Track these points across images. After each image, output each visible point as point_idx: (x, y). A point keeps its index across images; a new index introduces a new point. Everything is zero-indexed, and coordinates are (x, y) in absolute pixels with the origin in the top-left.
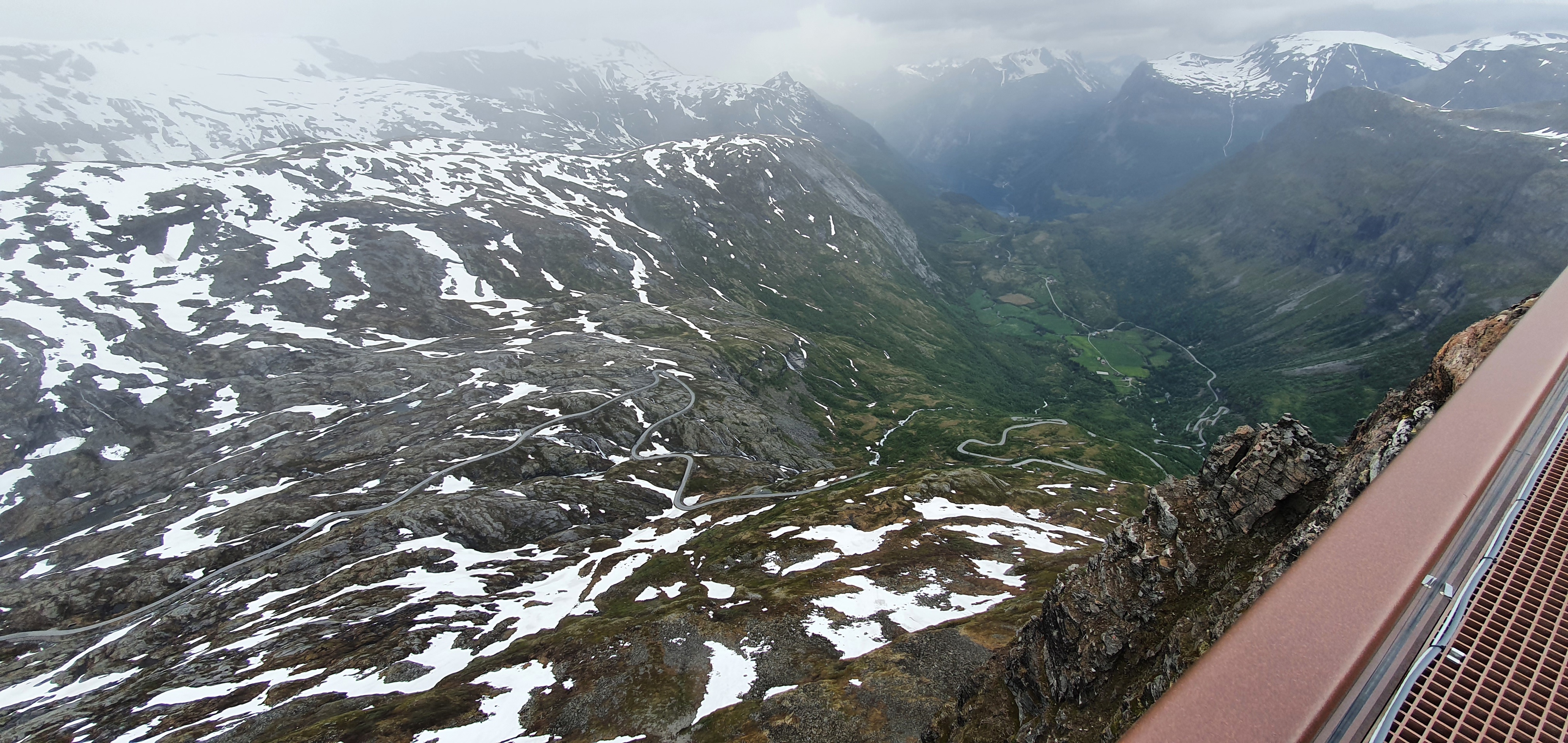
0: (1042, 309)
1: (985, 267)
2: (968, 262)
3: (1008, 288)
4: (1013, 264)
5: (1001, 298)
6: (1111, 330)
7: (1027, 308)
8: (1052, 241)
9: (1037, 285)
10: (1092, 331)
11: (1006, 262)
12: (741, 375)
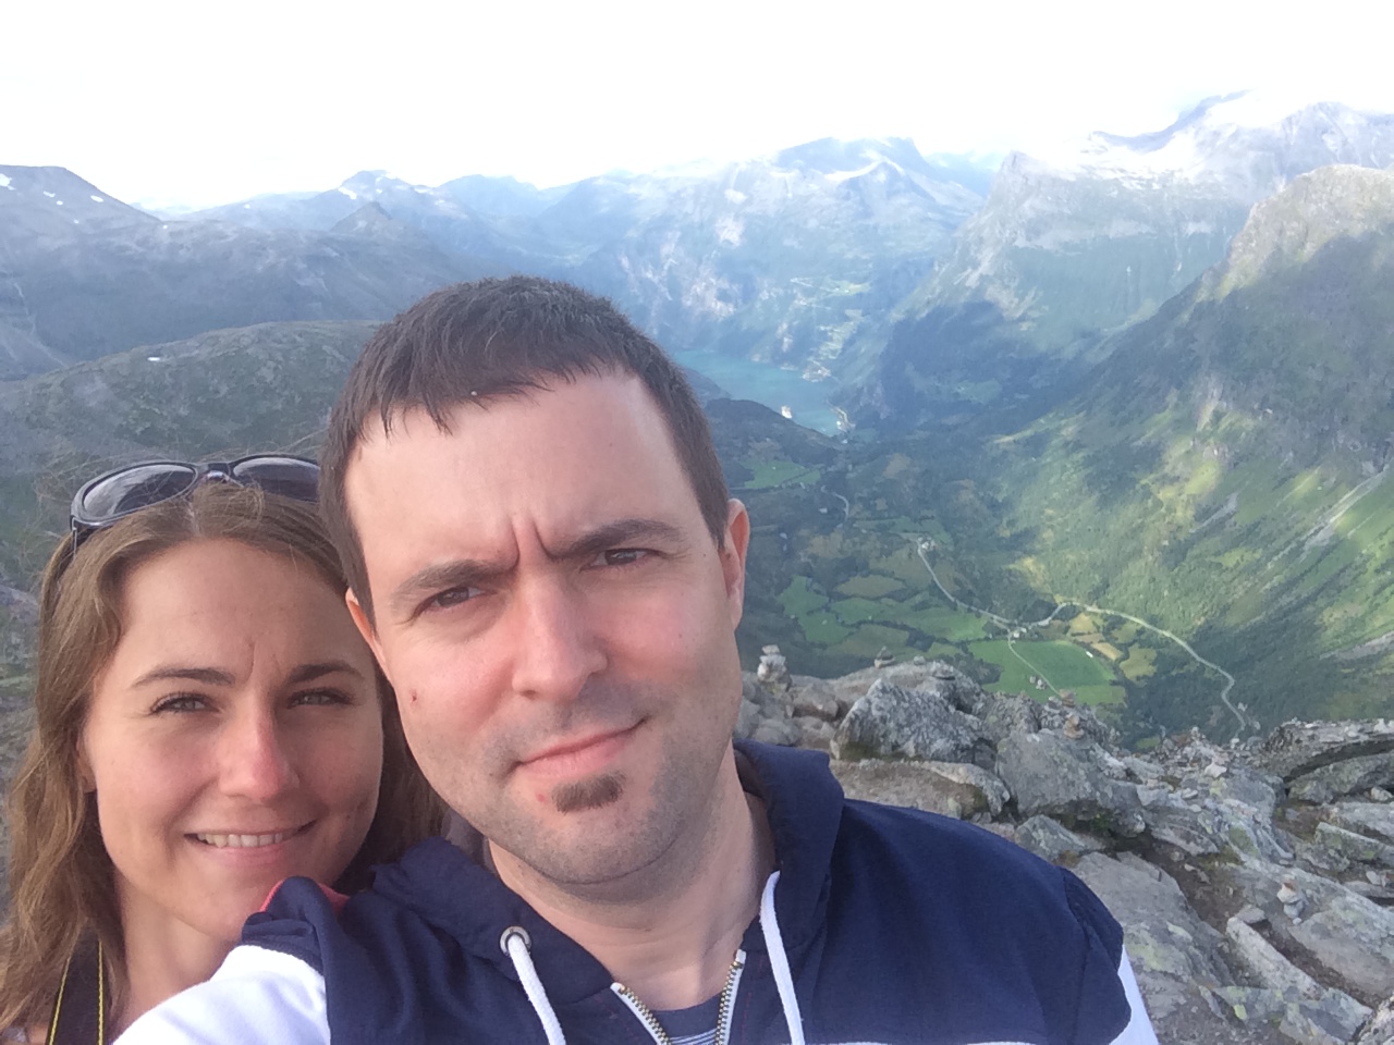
0: (918, 598)
1: (804, 532)
2: (772, 527)
3: (852, 566)
4: (854, 520)
5: (843, 588)
6: (1045, 622)
7: (891, 602)
8: (917, 470)
9: (903, 554)
10: (1012, 626)
11: (841, 519)
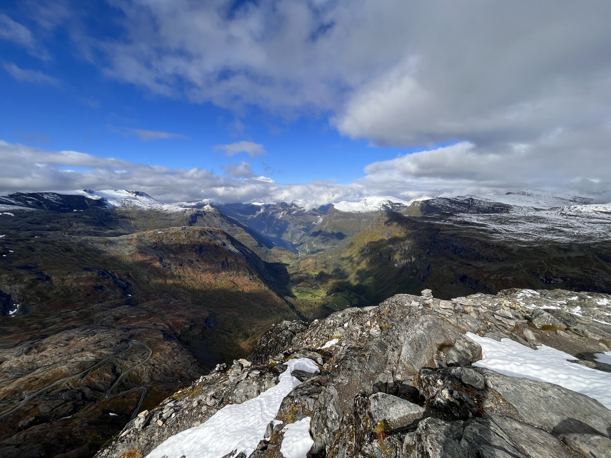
2: (285, 272)
3: (301, 280)
4: (302, 271)
6: (338, 293)
9: (311, 278)
10: (332, 294)
11: (299, 271)
12: (180, 335)
